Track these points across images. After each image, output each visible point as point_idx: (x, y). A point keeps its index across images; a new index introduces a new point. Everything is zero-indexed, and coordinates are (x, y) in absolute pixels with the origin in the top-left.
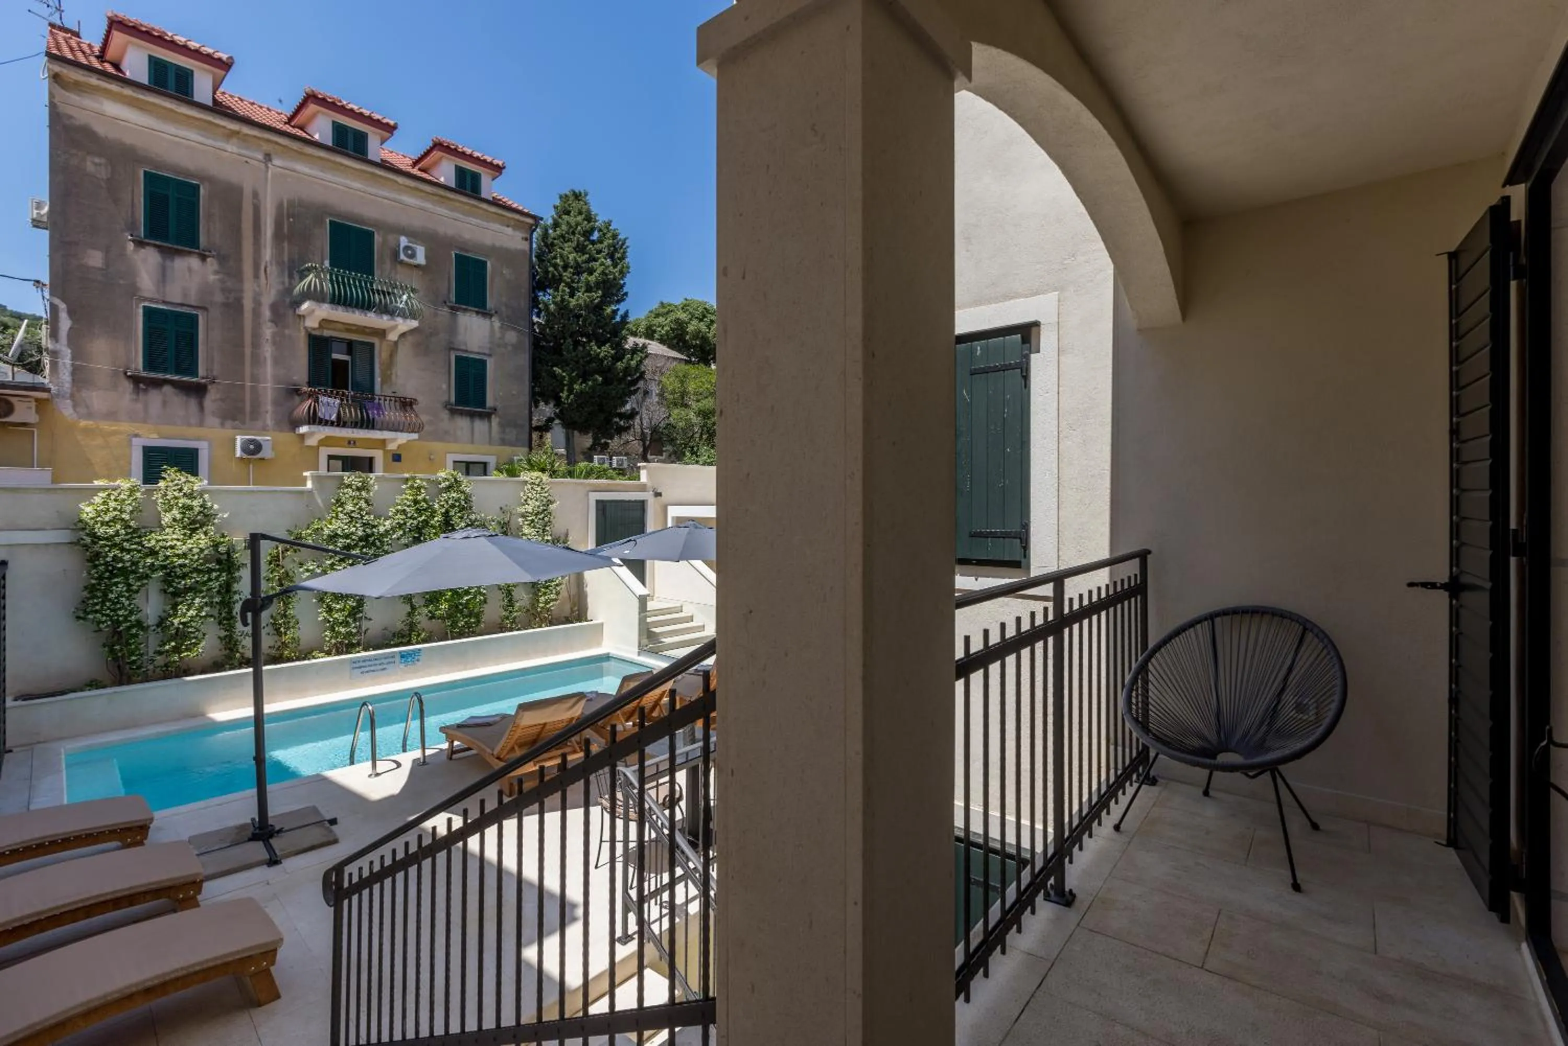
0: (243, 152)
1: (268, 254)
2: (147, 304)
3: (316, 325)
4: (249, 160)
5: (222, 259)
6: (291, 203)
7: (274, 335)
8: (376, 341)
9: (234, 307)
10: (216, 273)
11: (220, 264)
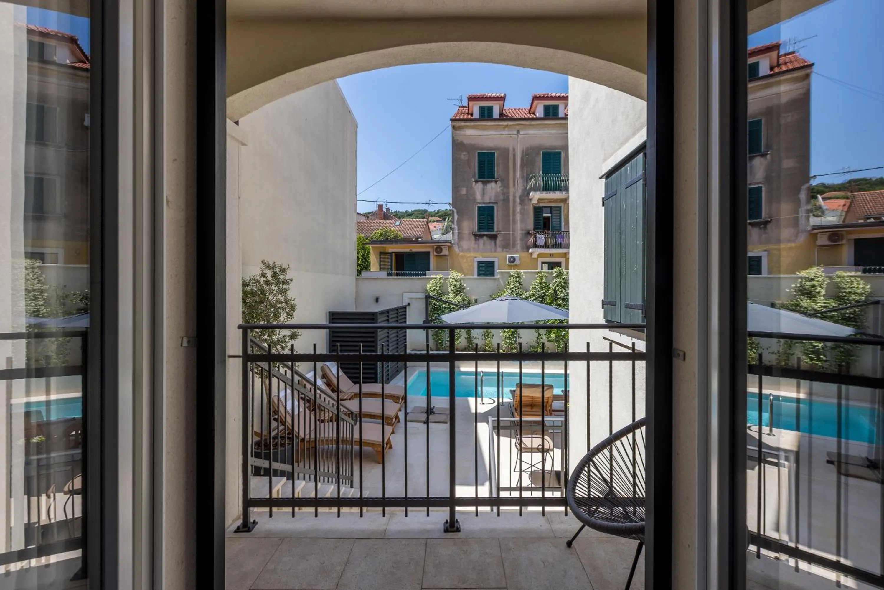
0: (510, 133)
1: (518, 174)
2: (478, 205)
3: (536, 202)
4: (512, 136)
5: (502, 181)
6: (527, 149)
7: (521, 210)
8: (562, 205)
9: (506, 200)
10: (500, 187)
11: (502, 183)
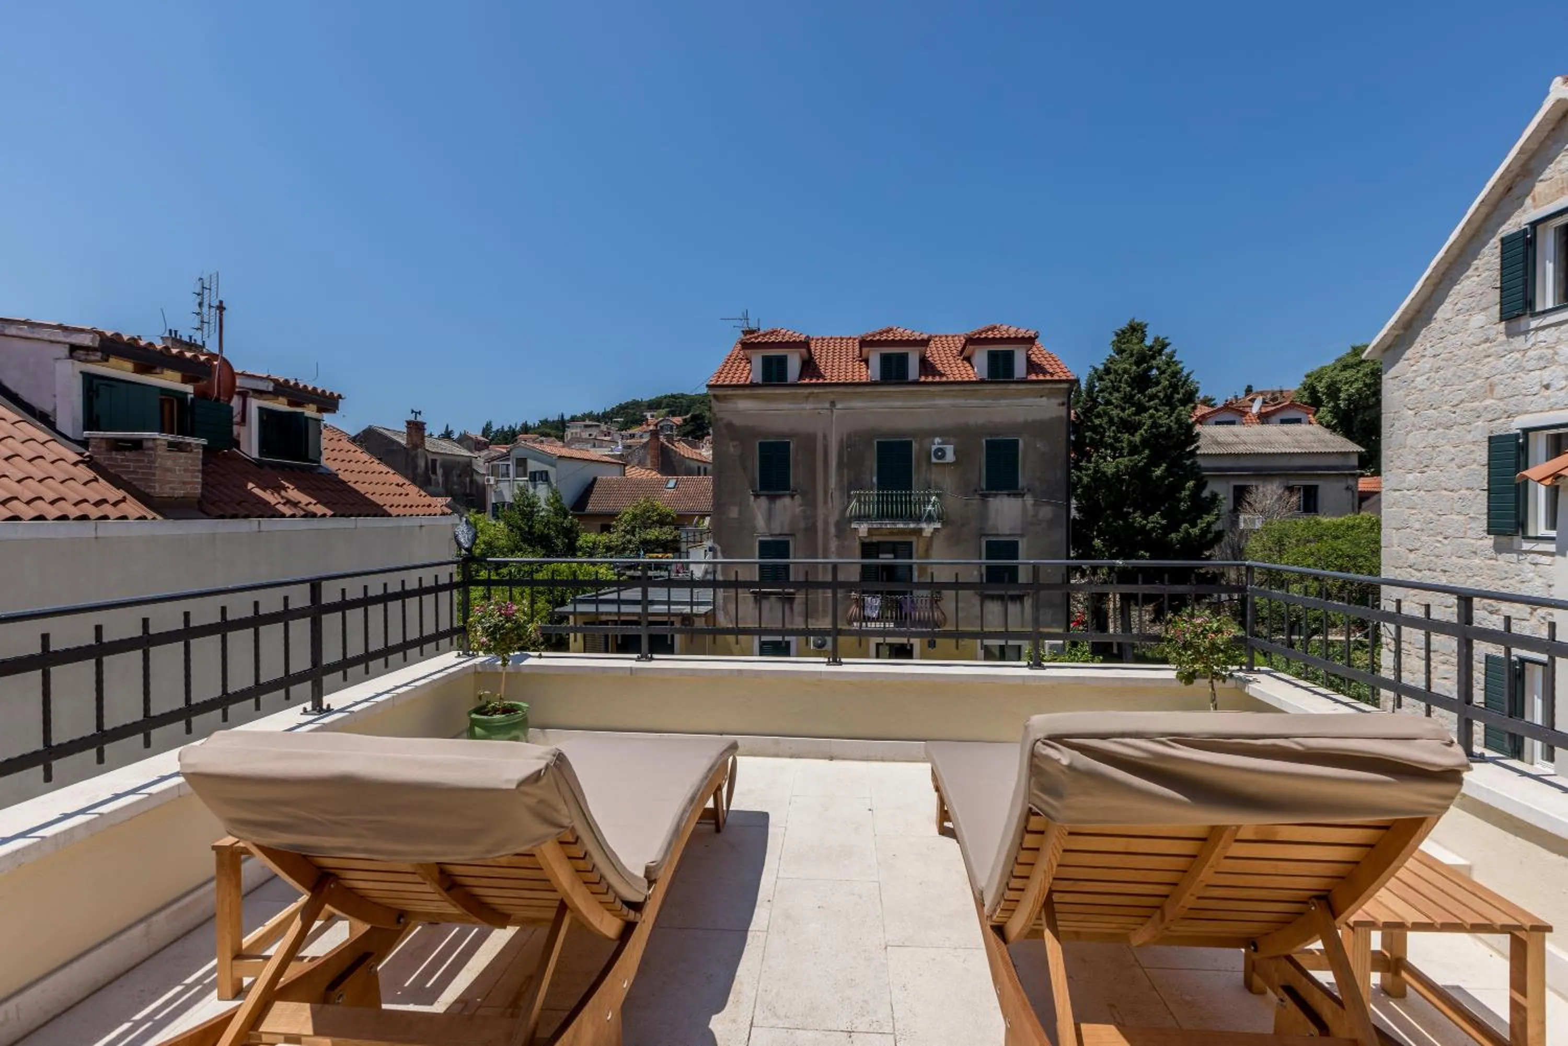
0: (820, 406)
1: (833, 482)
2: (761, 538)
3: (866, 535)
4: (821, 411)
5: (804, 494)
6: (849, 436)
7: (838, 547)
8: (914, 539)
9: (811, 530)
10: (800, 505)
11: (803, 498)
